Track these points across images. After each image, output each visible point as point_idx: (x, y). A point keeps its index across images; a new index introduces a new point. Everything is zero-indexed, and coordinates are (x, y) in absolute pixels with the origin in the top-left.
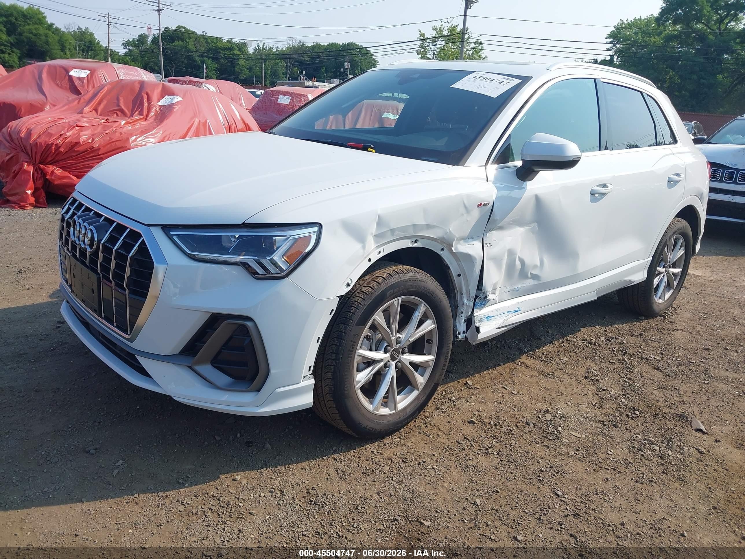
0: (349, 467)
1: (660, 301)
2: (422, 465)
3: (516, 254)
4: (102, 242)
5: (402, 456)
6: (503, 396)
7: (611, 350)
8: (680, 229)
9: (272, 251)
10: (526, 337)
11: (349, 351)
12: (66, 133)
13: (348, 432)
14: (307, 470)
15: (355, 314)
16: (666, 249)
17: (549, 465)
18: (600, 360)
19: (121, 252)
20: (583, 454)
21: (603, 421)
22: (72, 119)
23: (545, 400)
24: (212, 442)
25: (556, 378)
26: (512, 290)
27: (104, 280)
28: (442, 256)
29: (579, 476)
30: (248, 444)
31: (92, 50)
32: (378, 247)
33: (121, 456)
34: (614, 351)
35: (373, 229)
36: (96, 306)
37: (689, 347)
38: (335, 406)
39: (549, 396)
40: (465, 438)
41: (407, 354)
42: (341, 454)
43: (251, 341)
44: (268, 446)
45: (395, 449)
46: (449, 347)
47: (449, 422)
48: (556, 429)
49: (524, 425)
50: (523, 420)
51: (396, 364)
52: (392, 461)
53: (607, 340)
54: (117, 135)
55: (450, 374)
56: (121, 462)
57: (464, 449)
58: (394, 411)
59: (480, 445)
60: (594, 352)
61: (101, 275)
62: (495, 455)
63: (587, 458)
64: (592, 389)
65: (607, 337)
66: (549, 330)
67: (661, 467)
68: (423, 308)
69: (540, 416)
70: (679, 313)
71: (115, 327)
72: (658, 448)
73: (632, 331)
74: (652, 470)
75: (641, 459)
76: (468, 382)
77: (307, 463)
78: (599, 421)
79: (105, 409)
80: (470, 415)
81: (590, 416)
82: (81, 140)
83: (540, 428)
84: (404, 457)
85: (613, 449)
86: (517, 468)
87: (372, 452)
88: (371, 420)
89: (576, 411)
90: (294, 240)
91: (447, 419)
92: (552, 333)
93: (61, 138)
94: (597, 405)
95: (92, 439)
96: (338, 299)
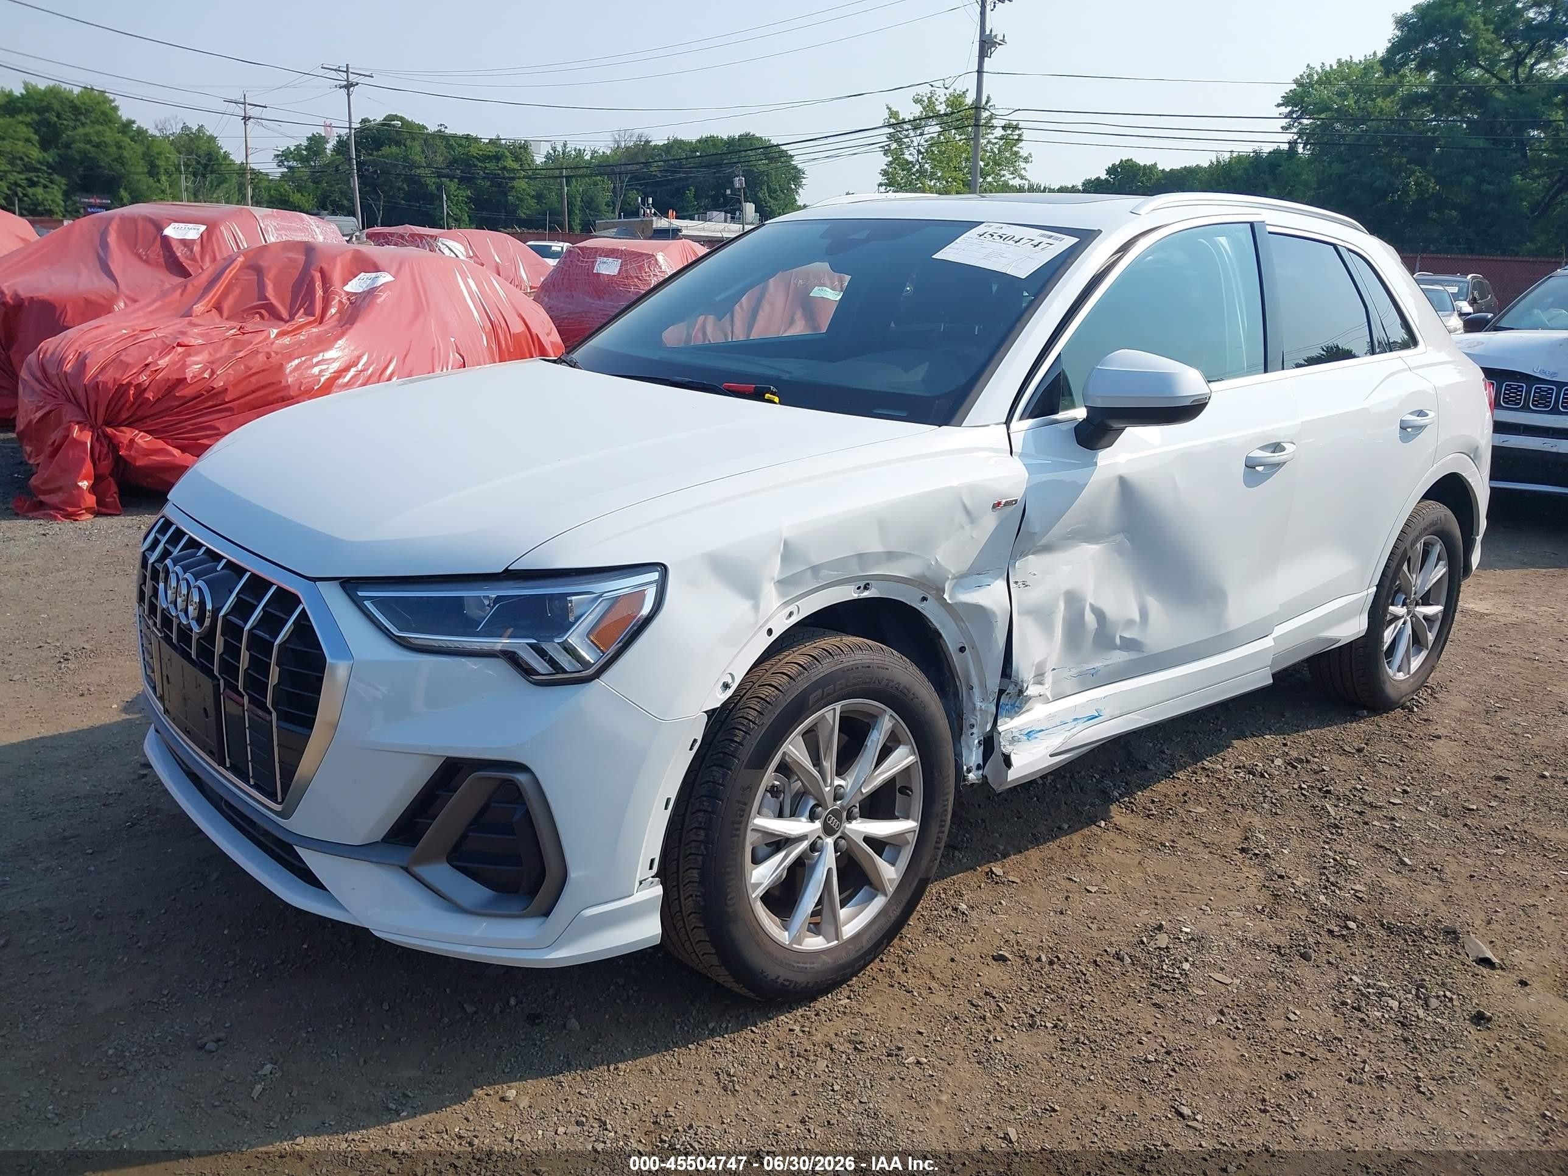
0: (742, 1066)
1: (1401, 676)
2: (896, 1055)
3: (1085, 600)
4: (222, 613)
5: (853, 1038)
6: (1067, 898)
7: (1296, 786)
8: (1433, 524)
9: (565, 626)
10: (1117, 764)
11: (733, 822)
12: (157, 360)
13: (737, 990)
14: (654, 1074)
15: (742, 745)
16: (1405, 567)
17: (1163, 1047)
18: (1274, 810)
19: (262, 634)
20: (1235, 1021)
21: (1279, 947)
22: (169, 330)
23: (1156, 904)
24: (458, 1017)
25: (1179, 853)
26: (1081, 674)
27: (228, 690)
28: (924, 612)
29: (1229, 1070)
30: (533, 1019)
31: (212, 172)
32: (786, 604)
33: (270, 1054)
34: (1304, 789)
35: (775, 568)
36: (213, 745)
37: (1462, 774)
38: (708, 939)
39: (1165, 895)
40: (986, 994)
41: (859, 820)
42: (726, 1036)
43: (527, 812)
44: (574, 1023)
45: (838, 1023)
46: (947, 800)
47: (953, 960)
48: (1178, 968)
49: (1111, 960)
50: (1108, 950)
51: (836, 843)
52: (832, 1049)
53: (1288, 764)
54: (260, 359)
55: (957, 853)
56: (269, 1067)
57: (984, 1018)
58: (836, 942)
59: (1018, 1007)
60: (1260, 792)
61: (222, 682)
62: (1049, 1029)
63: (1244, 1030)
64: (1254, 874)
65: (1288, 758)
66: (1165, 747)
67: (1403, 1045)
68: (887, 722)
69: (1145, 939)
70: (1442, 700)
71: (251, 786)
72: (1397, 1003)
73: (1341, 743)
74: (1383, 1052)
75: (1360, 1030)
76: (993, 869)
77: (654, 1057)
78: (1269, 946)
79: (238, 951)
80: (998, 942)
81: (1250, 936)
82: (189, 374)
83: (1145, 966)
84: (857, 1039)
85: (1299, 1008)
86: (1095, 1057)
87: (791, 1030)
88: (786, 964)
89: (1220, 925)
90: (612, 601)
91: (949, 952)
92: (1171, 755)
93: (148, 372)
94: (1267, 910)
95: (209, 1019)
96: (705, 718)
